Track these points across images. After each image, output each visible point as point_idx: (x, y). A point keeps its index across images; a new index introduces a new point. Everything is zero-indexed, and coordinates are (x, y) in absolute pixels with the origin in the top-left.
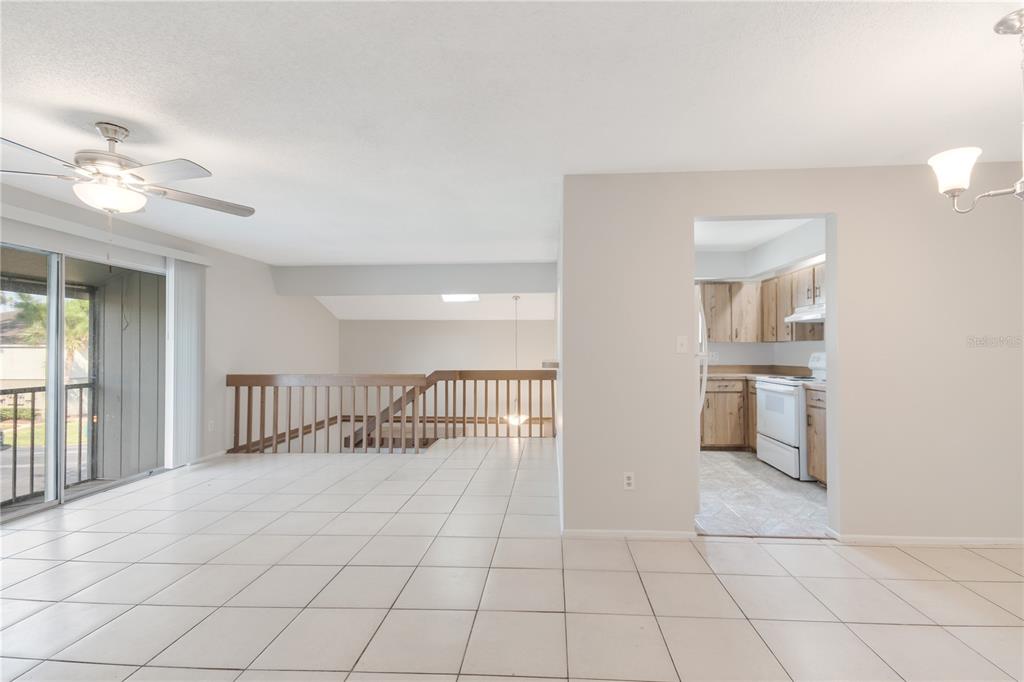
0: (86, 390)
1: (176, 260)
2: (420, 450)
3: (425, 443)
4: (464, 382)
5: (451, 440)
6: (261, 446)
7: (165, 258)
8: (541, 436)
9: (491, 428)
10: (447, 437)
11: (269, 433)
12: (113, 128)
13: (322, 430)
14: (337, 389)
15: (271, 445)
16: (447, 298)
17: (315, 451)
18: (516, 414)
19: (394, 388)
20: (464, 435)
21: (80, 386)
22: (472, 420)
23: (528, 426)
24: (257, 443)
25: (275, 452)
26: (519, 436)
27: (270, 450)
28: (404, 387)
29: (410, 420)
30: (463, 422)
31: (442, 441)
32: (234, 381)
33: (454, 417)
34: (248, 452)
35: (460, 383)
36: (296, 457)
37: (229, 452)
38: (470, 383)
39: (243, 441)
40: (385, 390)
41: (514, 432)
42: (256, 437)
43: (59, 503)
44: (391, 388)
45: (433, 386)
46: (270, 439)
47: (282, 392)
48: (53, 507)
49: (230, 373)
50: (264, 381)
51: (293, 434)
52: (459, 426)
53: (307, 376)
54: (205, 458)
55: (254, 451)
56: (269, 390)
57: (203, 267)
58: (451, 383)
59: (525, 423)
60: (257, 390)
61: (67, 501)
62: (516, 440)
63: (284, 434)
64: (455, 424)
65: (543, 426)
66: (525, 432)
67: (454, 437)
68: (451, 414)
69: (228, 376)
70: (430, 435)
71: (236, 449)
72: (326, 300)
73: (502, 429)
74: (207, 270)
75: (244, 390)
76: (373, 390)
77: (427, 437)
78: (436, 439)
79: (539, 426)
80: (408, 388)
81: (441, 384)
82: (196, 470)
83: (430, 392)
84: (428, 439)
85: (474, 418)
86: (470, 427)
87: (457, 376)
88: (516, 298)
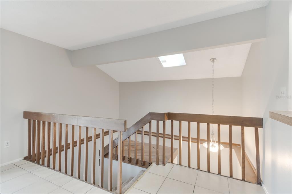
4: (172, 122)
5: (161, 166)
10: (158, 164)
13: (108, 136)
29: (147, 133)
31: (154, 165)
32: (28, 115)
33: (164, 134)
36: (50, 172)
37: (25, 158)
38: (176, 123)
39: (31, 153)
45: (148, 124)
49: (25, 111)
58: (161, 123)
60: (37, 122)
63: (70, 143)
67: (164, 164)
71: (29, 157)
75: (32, 121)
78: (150, 164)
81: (154, 123)
87: (166, 117)
88: (213, 60)
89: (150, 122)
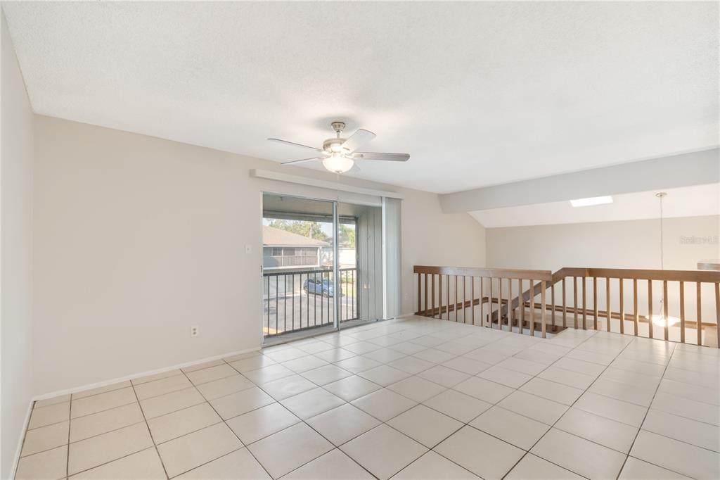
0: (355, 271)
1: (386, 198)
2: (548, 335)
3: (554, 329)
4: (595, 279)
5: (580, 331)
6: (432, 313)
7: (381, 197)
8: (700, 344)
9: (629, 326)
10: (576, 328)
11: (437, 306)
12: (338, 124)
13: (469, 308)
14: (479, 279)
15: (438, 313)
16: (576, 203)
17: (465, 322)
18: (663, 315)
19: (523, 280)
20: (596, 328)
21: (352, 269)
22: (604, 314)
23: (679, 329)
24: (430, 311)
25: (441, 318)
26: (666, 339)
27: (437, 316)
28: (532, 281)
30: (595, 315)
31: (570, 330)
32: (418, 270)
33: (584, 309)
34: (425, 316)
35: (589, 280)
37: (416, 314)
38: (601, 281)
39: (423, 309)
40: (515, 282)
41: (659, 334)
42: (430, 307)
43: (338, 330)
44: (520, 280)
45: (561, 281)
46: (438, 309)
47: (444, 279)
48: (336, 331)
49: (416, 265)
50: (434, 270)
51: (451, 308)
52: (590, 318)
53: (459, 268)
54: (403, 317)
55: (429, 316)
56: (437, 277)
57: (400, 200)
58: (580, 279)
59: (676, 325)
60: (430, 276)
61: (342, 329)
62: (663, 343)
64: (586, 317)
65: (703, 332)
66: (675, 334)
67: (584, 328)
68: (580, 306)
69: (415, 267)
70: (559, 323)
71: (419, 313)
72: (476, 214)
73: (643, 329)
74: (402, 201)
75: (423, 275)
76: (505, 282)
77: (556, 324)
78: (565, 328)
79: (696, 331)
80: (536, 282)
81: (569, 279)
82: (400, 322)
83: (558, 286)
84: (556, 326)
85: (607, 313)
86: (602, 321)
87: (587, 273)
88: (661, 196)
89: (564, 280)
